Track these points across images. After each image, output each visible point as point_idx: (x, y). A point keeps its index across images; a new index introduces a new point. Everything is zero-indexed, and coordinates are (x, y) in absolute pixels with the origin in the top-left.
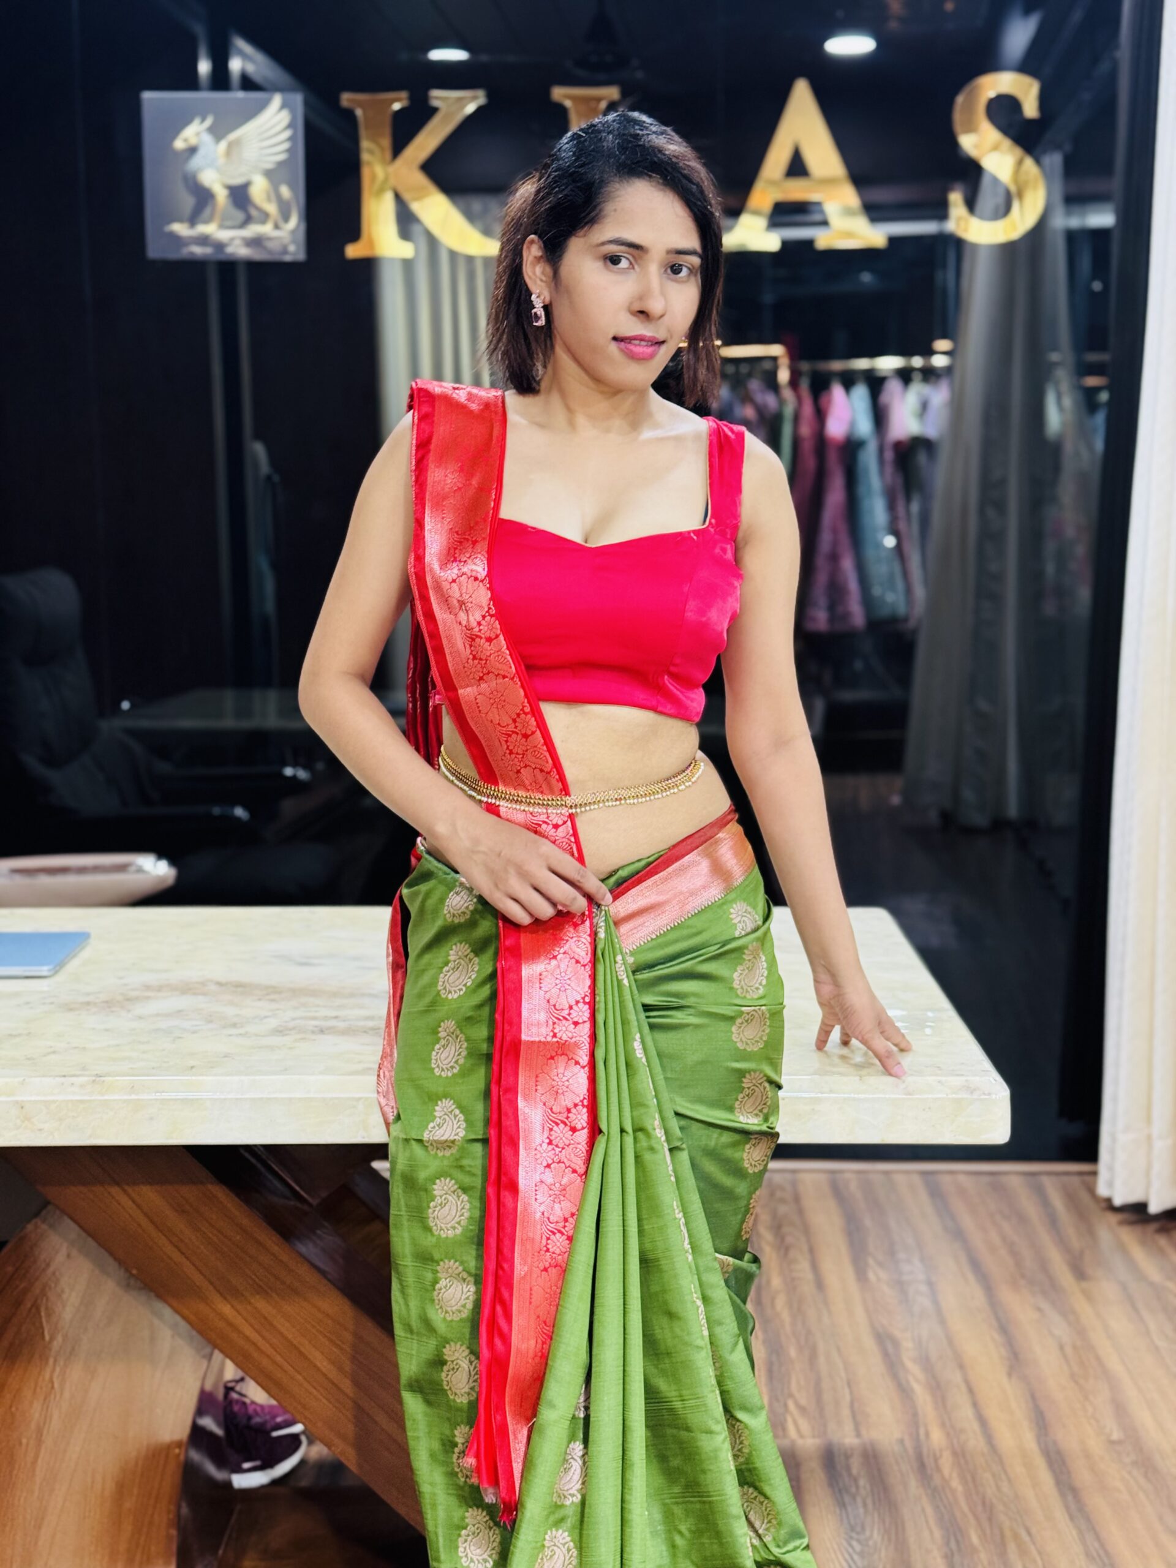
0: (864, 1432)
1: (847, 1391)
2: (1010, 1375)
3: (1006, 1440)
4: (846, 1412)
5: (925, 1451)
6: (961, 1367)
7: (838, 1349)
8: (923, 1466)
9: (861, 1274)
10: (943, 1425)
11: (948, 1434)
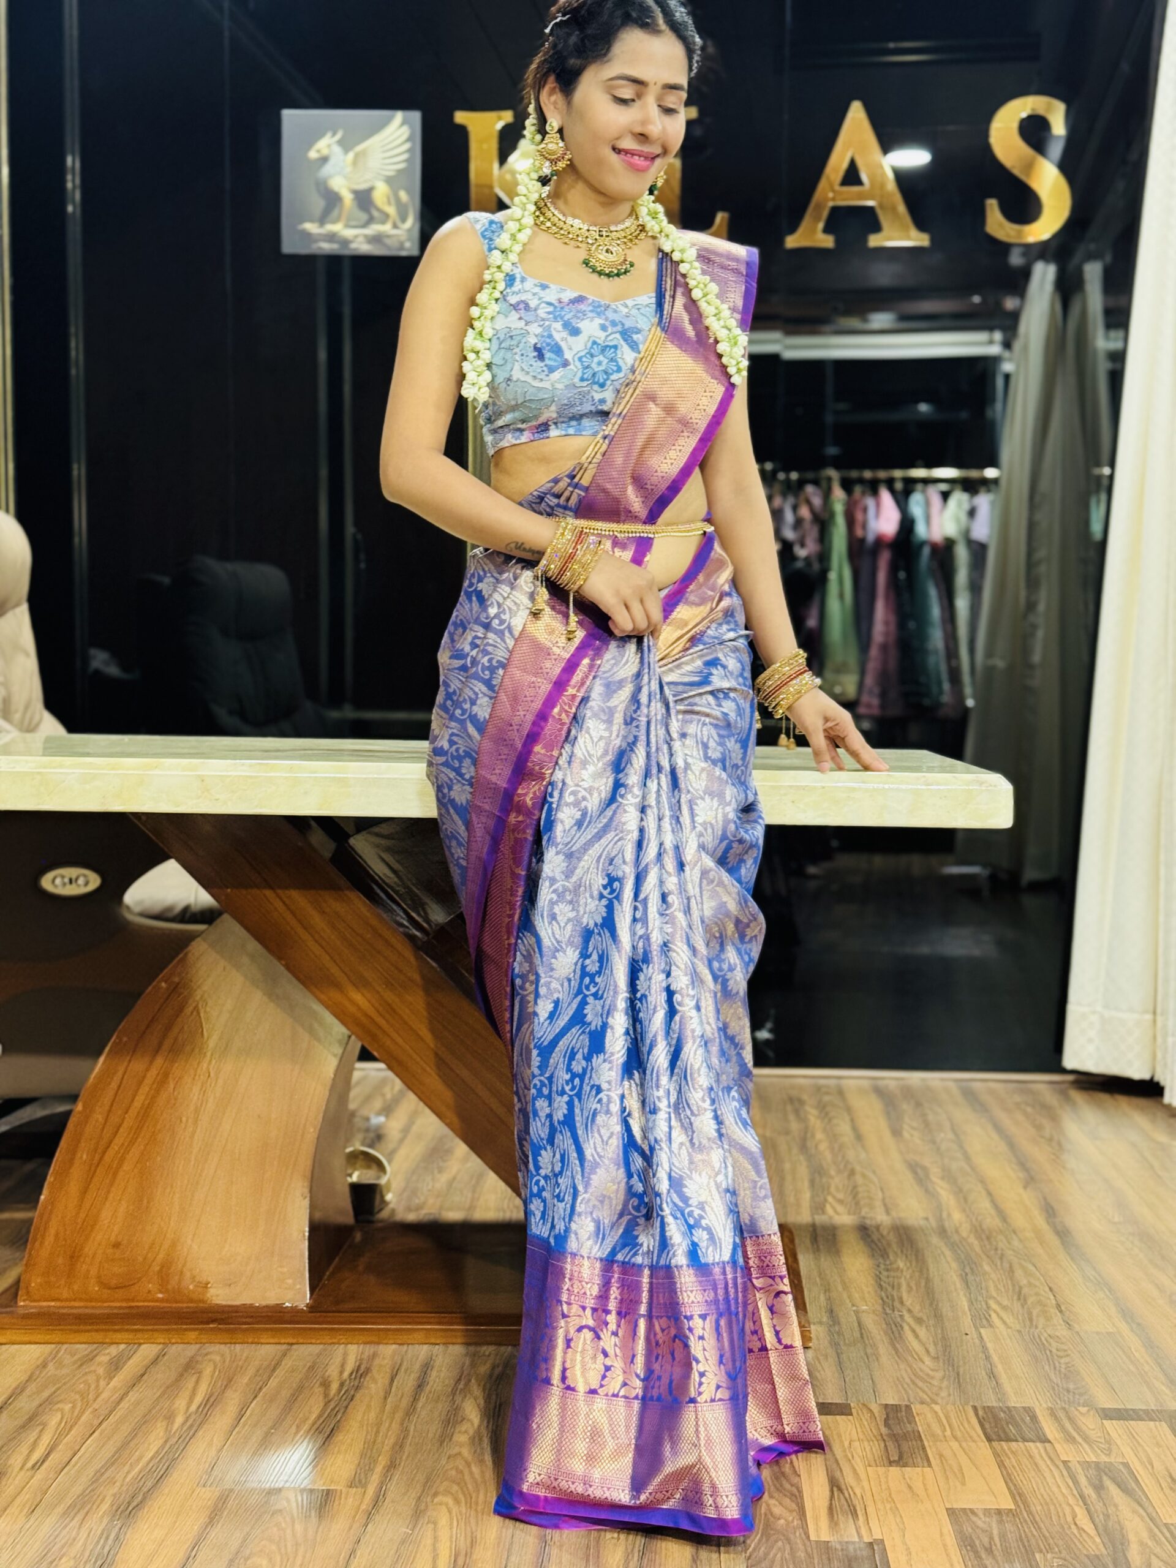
0: (894, 1214)
1: (880, 1194)
2: (1025, 1187)
3: (1019, 1220)
4: (878, 1204)
5: (947, 1224)
6: (982, 1181)
7: (874, 1172)
8: (942, 1232)
9: (896, 1133)
10: (964, 1211)
11: (968, 1216)
